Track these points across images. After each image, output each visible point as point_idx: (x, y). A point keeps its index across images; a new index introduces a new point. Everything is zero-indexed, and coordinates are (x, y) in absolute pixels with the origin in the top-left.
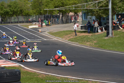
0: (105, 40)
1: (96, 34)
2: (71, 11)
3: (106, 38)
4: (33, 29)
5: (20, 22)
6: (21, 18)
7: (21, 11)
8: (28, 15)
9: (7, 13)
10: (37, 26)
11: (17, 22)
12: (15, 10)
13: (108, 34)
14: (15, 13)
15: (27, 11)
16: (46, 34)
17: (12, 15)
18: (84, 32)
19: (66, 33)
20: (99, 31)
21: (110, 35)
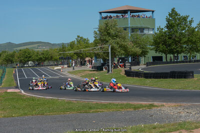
0: (106, 75)
1: (101, 72)
2: (87, 57)
3: (107, 74)
4: (57, 69)
5: (50, 66)
6: (51, 63)
7: (51, 57)
8: (56, 60)
9: (41, 59)
10: (60, 68)
11: (48, 66)
12: (47, 56)
13: (109, 71)
14: (46, 59)
15: (55, 58)
16: (66, 73)
17: (44, 61)
18: (94, 71)
19: (79, 72)
20: (104, 70)
21: (110, 72)
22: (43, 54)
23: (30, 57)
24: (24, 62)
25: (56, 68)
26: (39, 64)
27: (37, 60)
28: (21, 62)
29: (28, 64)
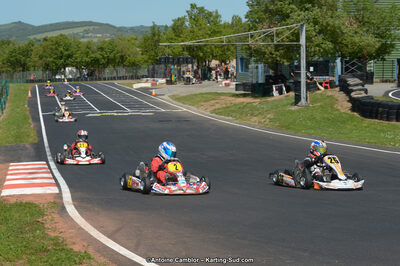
0: (292, 112)
3: (294, 108)
4: (141, 89)
5: (120, 78)
6: (122, 72)
8: (134, 65)
9: (96, 61)
10: (148, 85)
11: (114, 79)
12: (112, 56)
13: (298, 99)
14: (110, 61)
15: (131, 59)
16: (165, 99)
20: (275, 93)
21: (303, 101)
22: (102, 49)
23: (69, 56)
24: (53, 69)
25: (137, 86)
26: (91, 74)
27: (87, 65)
28: (46, 67)
29: (64, 73)
